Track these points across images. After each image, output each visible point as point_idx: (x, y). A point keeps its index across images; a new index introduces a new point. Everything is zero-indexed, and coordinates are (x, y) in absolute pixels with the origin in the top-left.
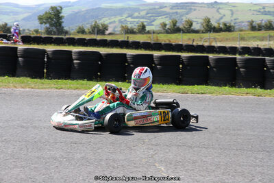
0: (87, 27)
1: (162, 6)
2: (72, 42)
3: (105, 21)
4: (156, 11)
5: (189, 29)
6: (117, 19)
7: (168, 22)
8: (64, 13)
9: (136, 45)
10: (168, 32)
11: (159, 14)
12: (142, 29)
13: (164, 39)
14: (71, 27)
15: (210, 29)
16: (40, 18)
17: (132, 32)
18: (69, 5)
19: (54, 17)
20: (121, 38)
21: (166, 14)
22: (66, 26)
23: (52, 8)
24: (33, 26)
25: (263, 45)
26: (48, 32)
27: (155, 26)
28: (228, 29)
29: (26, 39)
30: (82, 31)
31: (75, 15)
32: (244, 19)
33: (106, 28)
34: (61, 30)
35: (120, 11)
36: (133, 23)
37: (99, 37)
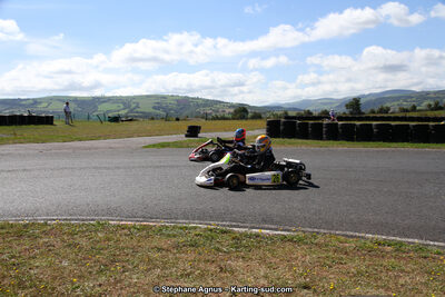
0: (376, 109)
1: (428, 93)
2: (368, 118)
3: (388, 105)
4: (424, 95)
6: (396, 103)
7: (432, 103)
8: (362, 102)
9: (412, 119)
10: (432, 110)
11: (425, 99)
12: (414, 109)
13: (431, 114)
14: (365, 110)
16: (347, 106)
17: (406, 111)
18: (364, 96)
19: (355, 104)
20: (401, 115)
21: (431, 98)
22: (363, 109)
23: (354, 99)
24: (343, 110)
26: (351, 113)
27: (423, 106)
29: (340, 118)
30: (373, 112)
31: (368, 103)
33: (388, 109)
34: (360, 113)
35: (398, 99)
36: (407, 105)
37: (386, 115)
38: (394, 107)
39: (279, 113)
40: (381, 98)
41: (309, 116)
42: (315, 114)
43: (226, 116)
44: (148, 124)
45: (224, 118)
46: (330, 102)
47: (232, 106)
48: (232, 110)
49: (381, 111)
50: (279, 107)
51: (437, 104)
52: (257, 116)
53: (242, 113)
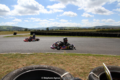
2: (50, 31)
4: (59, 28)
5: (62, 30)
12: (57, 30)
13: (60, 31)
15: (64, 29)
17: (56, 30)
19: (48, 29)
20: (55, 31)
22: (49, 30)
24: (45, 30)
25: (70, 31)
27: (59, 29)
28: (66, 30)
31: (50, 28)
32: (68, 28)
35: (55, 28)
36: (56, 29)
40: (52, 28)
41: (39, 31)
42: (41, 30)
44: (5, 32)
45: (23, 31)
46: (44, 28)
48: (24, 29)
49: (52, 30)
50: (34, 29)
52: (29, 31)
53: (26, 30)
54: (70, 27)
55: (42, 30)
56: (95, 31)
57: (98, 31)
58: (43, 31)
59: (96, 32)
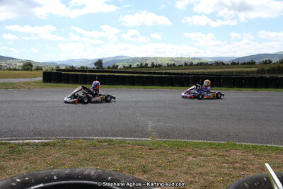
0: (111, 66)
1: (137, 58)
3: (117, 64)
4: (135, 60)
5: (146, 67)
6: (122, 63)
7: (139, 64)
8: (103, 62)
10: (139, 68)
12: (130, 67)
14: (105, 66)
16: (95, 64)
18: (104, 59)
19: (99, 63)
20: (123, 70)
21: (139, 61)
22: (104, 66)
23: (99, 60)
24: (92, 66)
25: (172, 71)
26: (97, 68)
27: (135, 65)
28: (160, 66)
30: (109, 68)
31: (107, 62)
32: (165, 63)
33: (117, 66)
34: (102, 68)
35: (123, 61)
36: (127, 65)
37: (115, 70)
38: (121, 66)
39: (54, 67)
40: (115, 60)
41: (72, 69)
42: (77, 68)
43: (17, 68)
45: (15, 70)
46: (87, 61)
47: (22, 61)
48: (22, 64)
49: (114, 67)
50: (54, 64)
51: (141, 64)
52: (38, 69)
53: (28, 66)
54: (172, 59)
55: (82, 67)
56: (255, 69)
57: (262, 71)
58: (86, 71)
59: (258, 72)
